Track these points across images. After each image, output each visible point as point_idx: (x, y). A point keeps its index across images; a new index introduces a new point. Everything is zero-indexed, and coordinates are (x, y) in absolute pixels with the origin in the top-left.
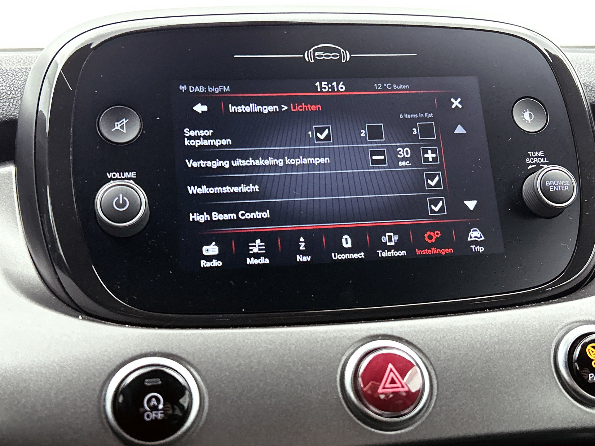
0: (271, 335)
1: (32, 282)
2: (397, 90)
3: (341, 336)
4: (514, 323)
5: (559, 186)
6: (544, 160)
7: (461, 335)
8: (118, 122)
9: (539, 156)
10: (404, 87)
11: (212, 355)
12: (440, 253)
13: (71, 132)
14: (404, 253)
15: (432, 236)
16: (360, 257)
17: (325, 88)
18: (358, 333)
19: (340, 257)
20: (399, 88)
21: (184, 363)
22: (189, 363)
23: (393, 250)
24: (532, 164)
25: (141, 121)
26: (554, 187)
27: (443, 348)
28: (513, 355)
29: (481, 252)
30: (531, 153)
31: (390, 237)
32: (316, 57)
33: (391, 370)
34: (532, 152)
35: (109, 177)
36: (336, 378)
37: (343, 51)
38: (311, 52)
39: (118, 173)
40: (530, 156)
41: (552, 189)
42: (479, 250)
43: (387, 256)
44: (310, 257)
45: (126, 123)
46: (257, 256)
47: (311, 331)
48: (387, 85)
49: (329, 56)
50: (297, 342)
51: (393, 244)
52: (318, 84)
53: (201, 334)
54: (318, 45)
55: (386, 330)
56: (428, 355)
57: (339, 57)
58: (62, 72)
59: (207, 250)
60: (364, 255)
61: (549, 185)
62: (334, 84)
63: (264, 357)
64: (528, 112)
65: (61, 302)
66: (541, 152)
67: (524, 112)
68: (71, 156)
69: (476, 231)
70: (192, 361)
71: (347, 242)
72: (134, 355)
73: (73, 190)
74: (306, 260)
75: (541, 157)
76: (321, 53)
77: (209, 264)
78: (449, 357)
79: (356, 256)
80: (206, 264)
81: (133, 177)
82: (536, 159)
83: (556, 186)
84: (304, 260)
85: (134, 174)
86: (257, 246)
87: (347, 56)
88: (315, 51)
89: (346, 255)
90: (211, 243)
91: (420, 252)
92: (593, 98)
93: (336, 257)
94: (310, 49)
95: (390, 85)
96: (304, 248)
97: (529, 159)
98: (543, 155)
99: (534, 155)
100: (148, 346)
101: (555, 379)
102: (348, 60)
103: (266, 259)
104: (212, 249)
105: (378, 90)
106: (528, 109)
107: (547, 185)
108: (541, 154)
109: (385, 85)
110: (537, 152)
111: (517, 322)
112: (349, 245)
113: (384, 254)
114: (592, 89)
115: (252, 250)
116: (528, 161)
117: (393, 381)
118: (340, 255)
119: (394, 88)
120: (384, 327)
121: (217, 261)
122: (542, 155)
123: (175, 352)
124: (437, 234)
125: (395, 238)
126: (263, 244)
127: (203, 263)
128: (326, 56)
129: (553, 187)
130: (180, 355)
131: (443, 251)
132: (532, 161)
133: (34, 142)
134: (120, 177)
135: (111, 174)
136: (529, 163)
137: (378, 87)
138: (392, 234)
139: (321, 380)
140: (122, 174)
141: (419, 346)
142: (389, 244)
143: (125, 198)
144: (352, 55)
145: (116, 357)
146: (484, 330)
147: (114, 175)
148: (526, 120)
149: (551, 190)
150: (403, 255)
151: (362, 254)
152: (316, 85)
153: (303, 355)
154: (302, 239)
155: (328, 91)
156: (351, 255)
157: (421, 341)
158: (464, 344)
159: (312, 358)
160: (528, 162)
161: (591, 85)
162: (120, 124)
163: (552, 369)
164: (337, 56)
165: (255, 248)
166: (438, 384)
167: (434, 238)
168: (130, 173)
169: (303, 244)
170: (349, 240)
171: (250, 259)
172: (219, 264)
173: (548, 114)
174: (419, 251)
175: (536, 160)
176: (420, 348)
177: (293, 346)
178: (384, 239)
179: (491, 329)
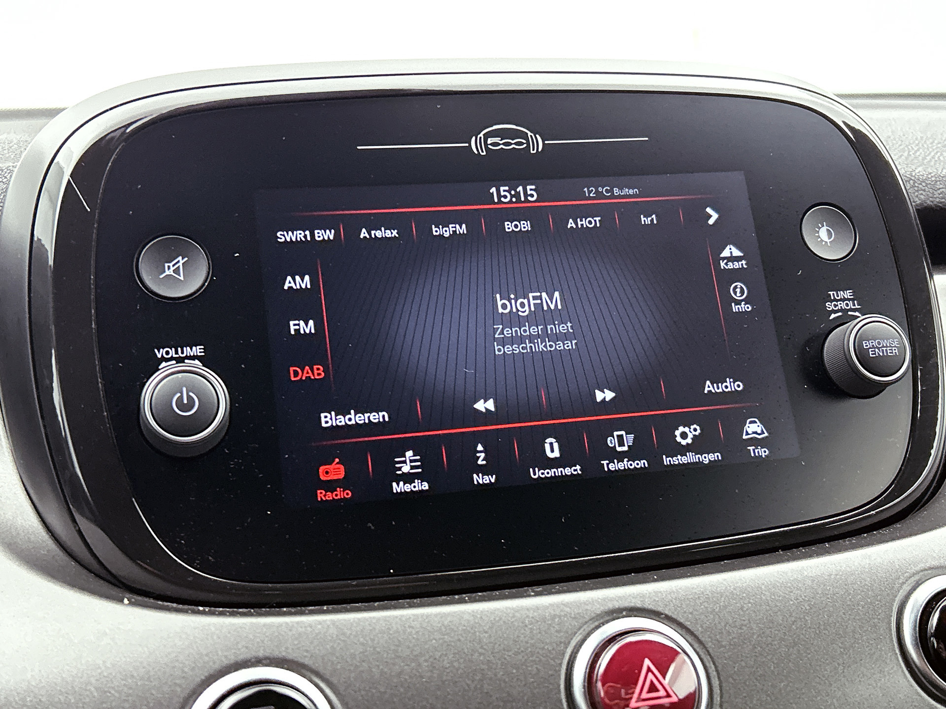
0: (449, 619)
1: (32, 538)
2: (620, 197)
3: (562, 614)
4: (833, 577)
5: (884, 349)
6: (854, 305)
7: (751, 601)
8: (170, 262)
9: (846, 297)
10: (631, 192)
11: (353, 656)
12: (701, 460)
13: (92, 282)
14: (644, 463)
15: (687, 434)
16: (576, 473)
17: (505, 197)
18: (589, 607)
19: (543, 474)
20: (623, 194)
21: (308, 674)
22: (317, 674)
23: (626, 460)
24: (835, 312)
25: (208, 260)
26: (877, 350)
27: (725, 626)
28: (834, 631)
29: (764, 456)
30: (833, 294)
31: (620, 437)
32: (490, 146)
33: (649, 670)
34: (835, 293)
35: (159, 356)
36: (559, 686)
37: (531, 136)
38: (480, 138)
39: (173, 349)
40: (832, 298)
41: (872, 354)
42: (760, 454)
43: (617, 469)
44: (494, 476)
45: (183, 264)
46: (408, 478)
47: (513, 609)
48: (603, 190)
49: (510, 144)
50: (491, 628)
51: (625, 448)
52: (493, 190)
53: (333, 622)
54: (492, 126)
55: (633, 601)
56: (703, 639)
57: (525, 145)
58: (71, 179)
59: (327, 473)
60: (580, 470)
61: (869, 347)
62: (520, 189)
63: (440, 657)
64: (825, 228)
65: (85, 571)
66: (848, 291)
67: (820, 228)
68: (93, 323)
69: (755, 422)
70: (321, 670)
71: (552, 449)
72: (224, 665)
73: (99, 380)
74: (488, 481)
75: (849, 300)
76: (497, 140)
77: (330, 496)
78: (735, 640)
79: (568, 471)
80: (325, 496)
81: (199, 354)
82: (841, 302)
83: (879, 348)
84: (486, 482)
85: (200, 349)
86: (408, 463)
87: (539, 144)
88: (486, 136)
89: (553, 470)
90: (334, 461)
91: (670, 461)
92: (917, 199)
93: (537, 474)
94: (480, 133)
95: (609, 188)
96: (484, 462)
97: (830, 304)
98: (852, 297)
99: (838, 296)
100: (247, 647)
101: (901, 667)
102: (540, 150)
103: (423, 483)
104: (334, 471)
105: (590, 198)
106: (825, 223)
107: (865, 347)
108: (848, 294)
109: (600, 189)
110: (841, 292)
111: (837, 575)
112: (556, 454)
113: (612, 467)
114: (914, 184)
115: (400, 469)
116: (830, 306)
117: (653, 688)
118: (543, 471)
119: (615, 194)
120: (630, 595)
121: (344, 491)
122: (850, 296)
123: (292, 655)
124: (695, 430)
125: (629, 439)
126: (418, 457)
127: (321, 495)
128: (505, 144)
129: (875, 351)
130: (301, 660)
131: (705, 457)
132: (835, 307)
133: (27, 299)
134: (177, 356)
135: (161, 350)
136: (831, 309)
137: (590, 192)
138: (623, 433)
139: (535, 691)
140: (179, 349)
141: (687, 624)
142: (619, 449)
143: (191, 394)
144: (546, 142)
145: (193, 669)
146: (787, 592)
147: (167, 353)
148: (822, 241)
149: (871, 356)
150: (643, 466)
151: (578, 467)
152: (491, 191)
153: (504, 650)
154: (480, 447)
155: (511, 202)
156: (559, 470)
157: (690, 616)
158: (758, 618)
159: (516, 654)
160: (829, 308)
161: (913, 178)
162: (173, 266)
163: (895, 651)
164: (522, 144)
165: (405, 464)
166: (721, 687)
167: (690, 436)
168: (194, 348)
169: (483, 455)
170: (556, 445)
171: (398, 485)
172: (348, 494)
173: (857, 230)
174: (668, 459)
175: (842, 305)
176: (690, 627)
177: (486, 635)
178: (612, 442)
179: (798, 589)
